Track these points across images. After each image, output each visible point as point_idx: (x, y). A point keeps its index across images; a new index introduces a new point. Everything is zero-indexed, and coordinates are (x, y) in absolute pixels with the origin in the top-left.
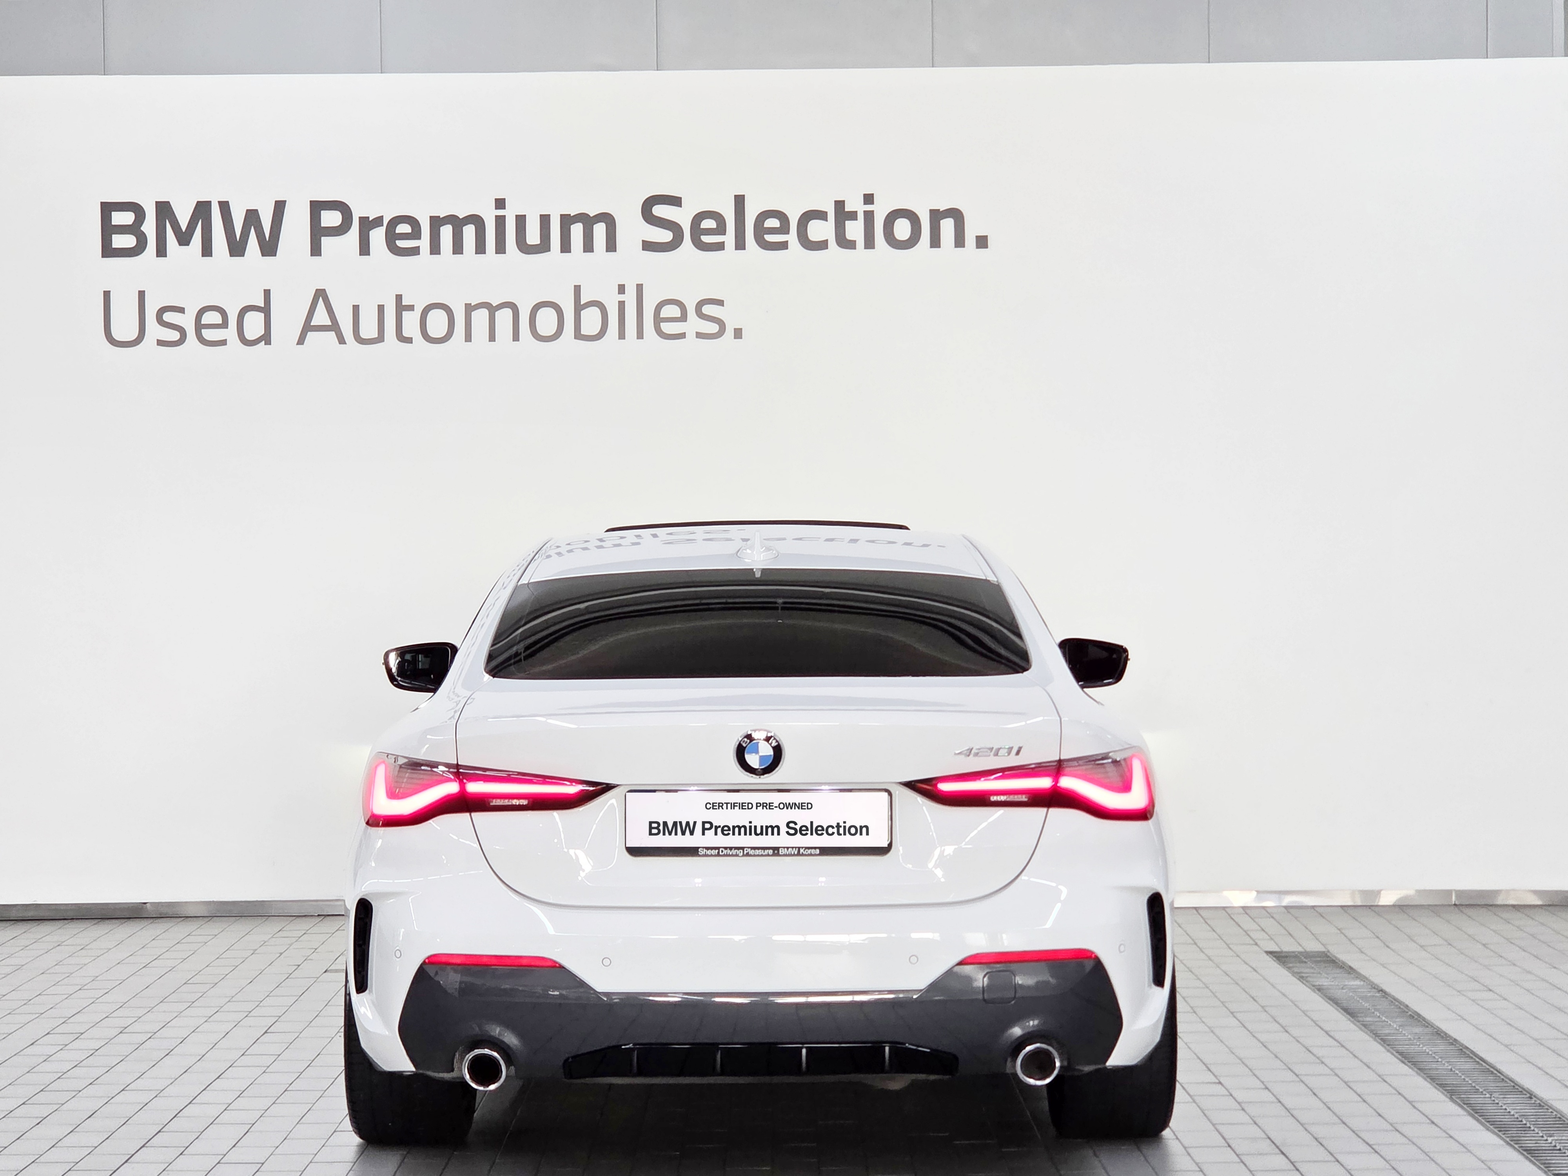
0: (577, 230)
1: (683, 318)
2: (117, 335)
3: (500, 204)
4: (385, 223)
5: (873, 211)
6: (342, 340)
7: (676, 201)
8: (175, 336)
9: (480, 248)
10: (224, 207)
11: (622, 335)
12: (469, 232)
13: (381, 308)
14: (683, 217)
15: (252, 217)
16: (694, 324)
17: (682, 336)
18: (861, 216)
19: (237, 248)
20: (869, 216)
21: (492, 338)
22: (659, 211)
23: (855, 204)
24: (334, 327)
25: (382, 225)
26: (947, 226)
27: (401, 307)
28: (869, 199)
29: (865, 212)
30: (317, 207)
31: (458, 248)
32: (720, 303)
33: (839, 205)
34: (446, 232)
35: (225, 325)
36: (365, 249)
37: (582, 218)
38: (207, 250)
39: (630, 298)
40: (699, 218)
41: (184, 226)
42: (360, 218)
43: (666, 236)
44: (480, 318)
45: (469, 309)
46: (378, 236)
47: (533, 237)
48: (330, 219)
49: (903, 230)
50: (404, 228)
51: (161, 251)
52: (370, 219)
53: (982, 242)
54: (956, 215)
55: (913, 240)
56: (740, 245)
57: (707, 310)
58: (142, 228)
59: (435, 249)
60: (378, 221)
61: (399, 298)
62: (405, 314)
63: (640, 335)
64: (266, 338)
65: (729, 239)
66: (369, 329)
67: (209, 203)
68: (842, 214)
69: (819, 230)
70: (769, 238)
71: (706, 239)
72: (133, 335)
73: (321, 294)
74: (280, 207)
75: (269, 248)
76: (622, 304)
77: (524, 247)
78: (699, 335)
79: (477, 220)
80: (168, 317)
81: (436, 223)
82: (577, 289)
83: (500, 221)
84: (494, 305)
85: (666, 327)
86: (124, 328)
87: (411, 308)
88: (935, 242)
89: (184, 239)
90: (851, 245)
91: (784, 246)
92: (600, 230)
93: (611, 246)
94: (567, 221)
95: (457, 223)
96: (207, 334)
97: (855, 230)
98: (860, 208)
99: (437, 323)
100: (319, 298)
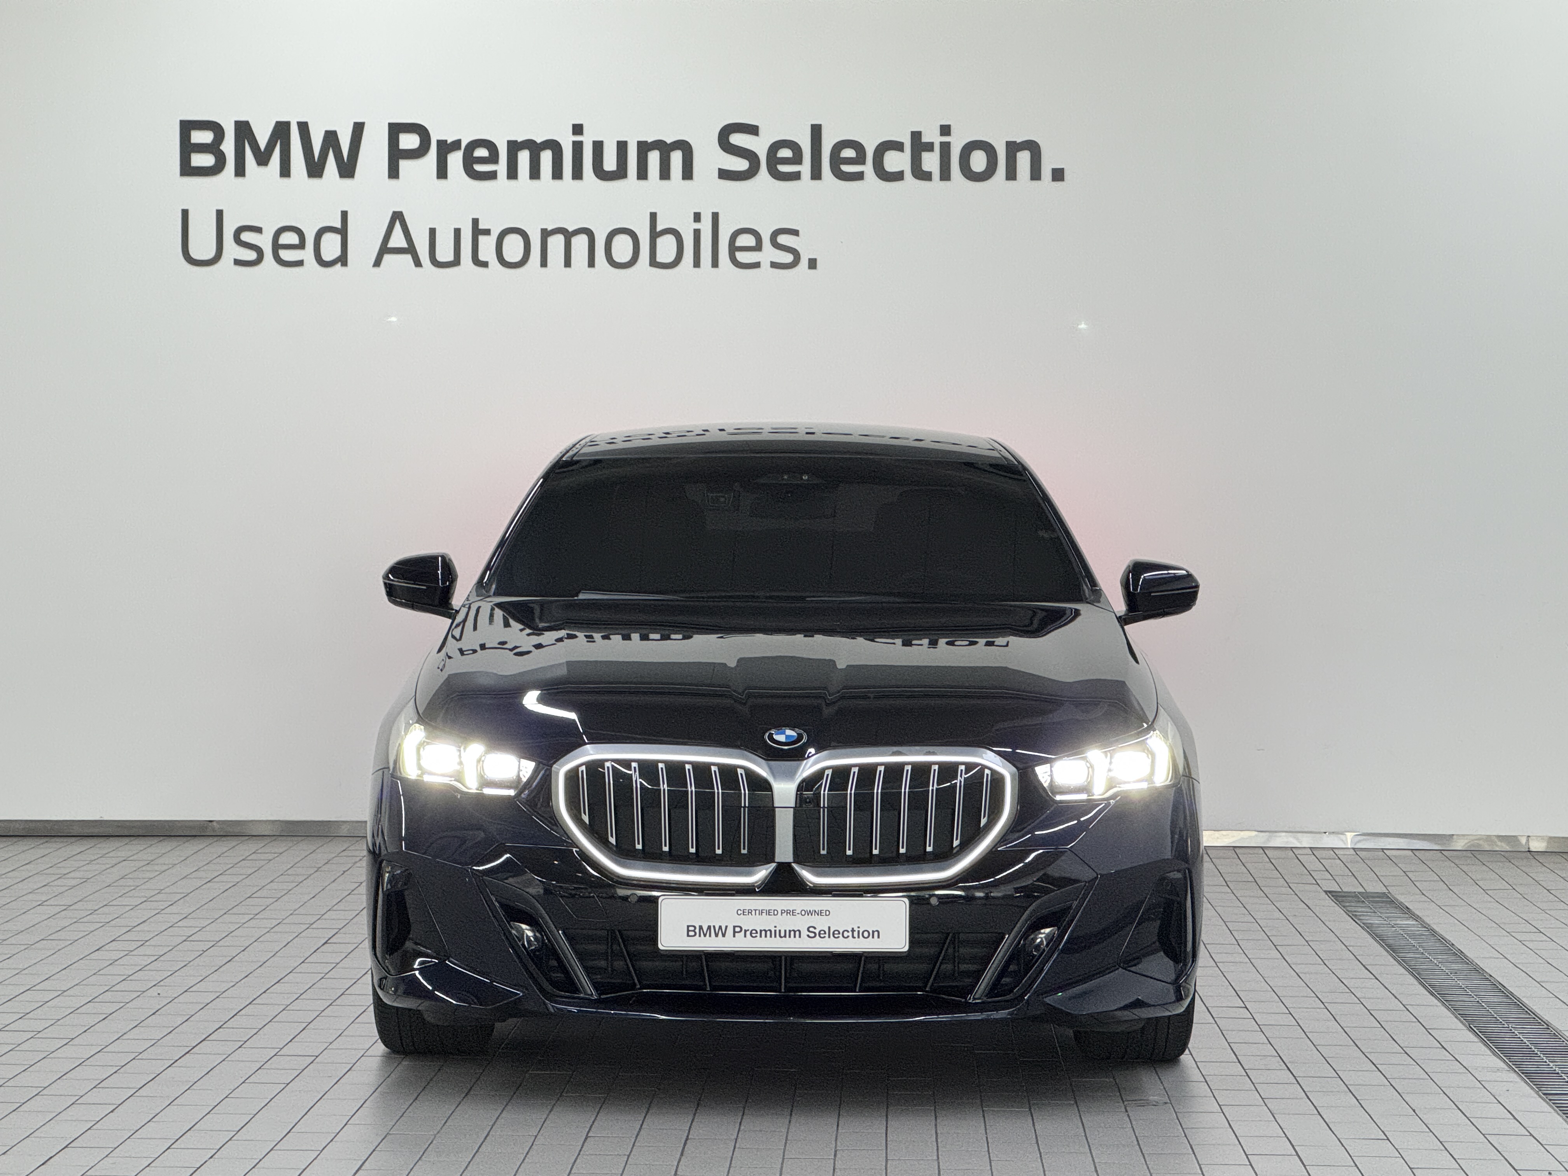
0: (654, 158)
1: (758, 247)
2: (195, 254)
3: (578, 129)
4: (463, 145)
5: (949, 143)
6: (418, 263)
7: (752, 130)
8: (252, 255)
9: (557, 174)
10: (304, 128)
11: (697, 264)
12: (546, 157)
13: (457, 232)
14: (759, 145)
15: (331, 138)
16: (769, 254)
17: (757, 265)
18: (937, 148)
19: (315, 169)
20: (945, 148)
21: (568, 263)
22: (737, 139)
23: (932, 135)
24: (411, 249)
25: (459, 148)
26: (1024, 159)
27: (478, 231)
28: (945, 130)
29: (942, 144)
30: (395, 130)
31: (535, 174)
32: (795, 233)
33: (916, 136)
34: (524, 157)
35: (301, 246)
36: (442, 172)
37: (659, 145)
38: (285, 171)
39: (706, 227)
40: (775, 147)
41: (262, 144)
42: (438, 141)
43: (741, 165)
44: (556, 243)
45: (546, 234)
46: (455, 160)
47: (610, 163)
48: (409, 141)
49: (979, 161)
50: (482, 152)
51: (240, 171)
52: (449, 142)
53: (1058, 175)
54: (1033, 147)
55: (988, 174)
56: (816, 174)
57: (782, 239)
58: (222, 148)
59: (512, 174)
60: (456, 145)
61: (475, 222)
62: (482, 239)
63: (715, 264)
64: (343, 260)
65: (805, 168)
66: (445, 253)
67: (287, 125)
68: (919, 145)
69: (895, 161)
70: (847, 168)
71: (783, 168)
72: (210, 254)
73: (398, 217)
74: (358, 128)
75: (347, 170)
76: (697, 233)
77: (601, 173)
78: (774, 265)
79: (554, 146)
80: (246, 237)
81: (514, 147)
82: (653, 216)
83: (578, 147)
84: (570, 230)
85: (741, 257)
86: (203, 248)
87: (487, 232)
88: (1011, 175)
89: (263, 159)
90: (927, 176)
91: (859, 176)
92: (676, 158)
93: (688, 173)
94: (644, 148)
95: (534, 148)
96: (285, 255)
97: (931, 162)
98: (937, 139)
99: (513, 248)
100: (396, 221)
